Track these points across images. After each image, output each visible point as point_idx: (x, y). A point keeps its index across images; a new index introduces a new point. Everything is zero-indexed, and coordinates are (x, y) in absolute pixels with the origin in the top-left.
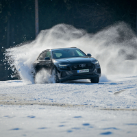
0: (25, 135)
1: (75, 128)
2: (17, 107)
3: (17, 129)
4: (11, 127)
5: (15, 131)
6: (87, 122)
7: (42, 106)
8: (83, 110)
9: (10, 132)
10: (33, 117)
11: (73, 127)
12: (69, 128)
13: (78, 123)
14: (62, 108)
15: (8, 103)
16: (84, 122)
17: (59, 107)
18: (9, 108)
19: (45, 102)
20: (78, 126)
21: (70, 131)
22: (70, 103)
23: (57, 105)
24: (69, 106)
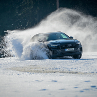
0: (50, 94)
1: (86, 89)
2: (44, 74)
3: (44, 90)
4: (40, 89)
5: (43, 91)
6: (94, 85)
7: (62, 74)
8: (91, 76)
9: (40, 92)
10: (56, 81)
11: (84, 88)
12: (81, 89)
13: (87, 86)
14: (76, 75)
15: (38, 72)
16: (92, 85)
17: (74, 74)
18: (38, 75)
19: (64, 71)
20: (87, 88)
21: (82, 91)
22: (81, 71)
23: (73, 73)
24: (81, 73)
